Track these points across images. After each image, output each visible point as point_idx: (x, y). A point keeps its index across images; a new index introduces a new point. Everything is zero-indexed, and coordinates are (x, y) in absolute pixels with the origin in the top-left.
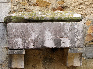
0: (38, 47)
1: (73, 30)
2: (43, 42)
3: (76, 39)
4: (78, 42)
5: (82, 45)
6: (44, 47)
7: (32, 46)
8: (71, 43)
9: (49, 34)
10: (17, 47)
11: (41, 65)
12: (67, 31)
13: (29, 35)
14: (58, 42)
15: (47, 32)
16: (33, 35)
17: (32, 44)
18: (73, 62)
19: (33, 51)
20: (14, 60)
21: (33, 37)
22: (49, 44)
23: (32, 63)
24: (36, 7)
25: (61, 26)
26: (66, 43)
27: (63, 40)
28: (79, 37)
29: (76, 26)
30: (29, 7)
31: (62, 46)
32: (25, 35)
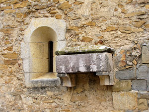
0: (75, 72)
1: (98, 58)
2: (78, 68)
3: (100, 65)
4: (102, 68)
5: (105, 69)
6: (79, 71)
7: (71, 71)
8: (97, 68)
9: (82, 62)
10: (61, 72)
11: (88, 85)
12: (94, 60)
13: (69, 63)
14: (88, 68)
15: (80, 61)
16: (71, 63)
17: (71, 69)
18: (104, 83)
19: (82, 75)
20: (64, 81)
21: (72, 64)
22: (82, 69)
23: (81, 84)
24: (83, 42)
25: (90, 56)
26: (94, 69)
27: (92, 66)
28: (103, 64)
29: (100, 56)
30: (78, 43)
31: (91, 70)
32: (66, 63)
